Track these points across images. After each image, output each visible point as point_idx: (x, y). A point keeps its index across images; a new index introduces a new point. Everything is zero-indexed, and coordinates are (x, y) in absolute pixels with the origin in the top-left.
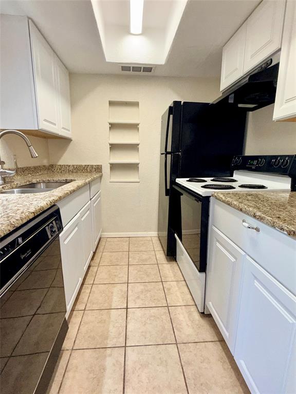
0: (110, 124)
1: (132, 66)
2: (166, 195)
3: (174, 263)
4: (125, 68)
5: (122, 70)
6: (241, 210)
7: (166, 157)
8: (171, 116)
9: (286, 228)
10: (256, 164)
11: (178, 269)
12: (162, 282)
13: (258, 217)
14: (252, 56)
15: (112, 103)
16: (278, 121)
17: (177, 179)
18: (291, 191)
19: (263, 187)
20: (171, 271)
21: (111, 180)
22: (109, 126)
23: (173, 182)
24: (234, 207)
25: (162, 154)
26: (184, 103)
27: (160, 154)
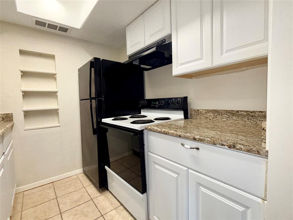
0: (21, 72)
1: (47, 22)
2: (94, 134)
3: (107, 192)
4: (40, 23)
5: (36, 24)
6: (180, 136)
7: (91, 101)
8: (93, 69)
9: (226, 144)
10: (158, 104)
11: (112, 196)
12: (102, 216)
13: (198, 139)
14: (151, 36)
15: (22, 52)
16: (176, 76)
17: (103, 119)
18: (185, 119)
19: (168, 119)
20: (106, 201)
21: (26, 128)
22: (20, 74)
23: (100, 123)
24: (172, 135)
25: (81, 100)
26: (103, 60)
27: (79, 100)
